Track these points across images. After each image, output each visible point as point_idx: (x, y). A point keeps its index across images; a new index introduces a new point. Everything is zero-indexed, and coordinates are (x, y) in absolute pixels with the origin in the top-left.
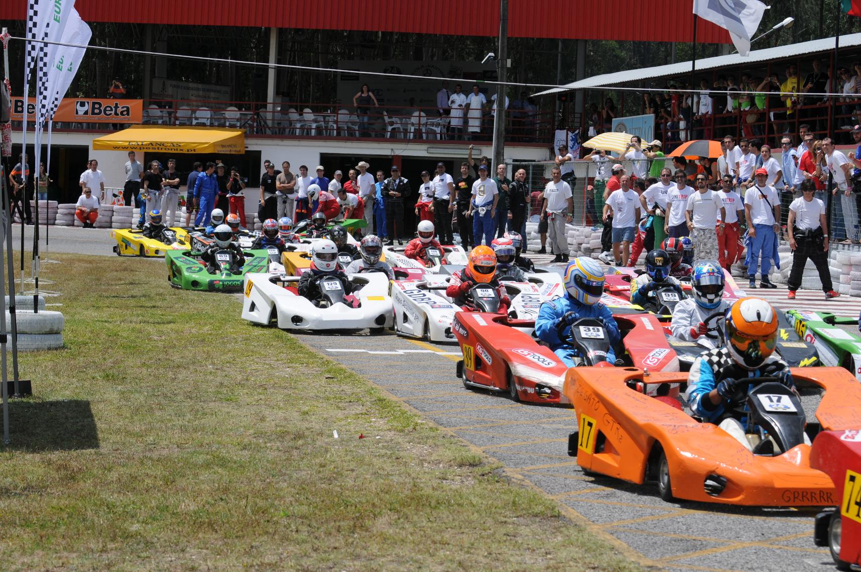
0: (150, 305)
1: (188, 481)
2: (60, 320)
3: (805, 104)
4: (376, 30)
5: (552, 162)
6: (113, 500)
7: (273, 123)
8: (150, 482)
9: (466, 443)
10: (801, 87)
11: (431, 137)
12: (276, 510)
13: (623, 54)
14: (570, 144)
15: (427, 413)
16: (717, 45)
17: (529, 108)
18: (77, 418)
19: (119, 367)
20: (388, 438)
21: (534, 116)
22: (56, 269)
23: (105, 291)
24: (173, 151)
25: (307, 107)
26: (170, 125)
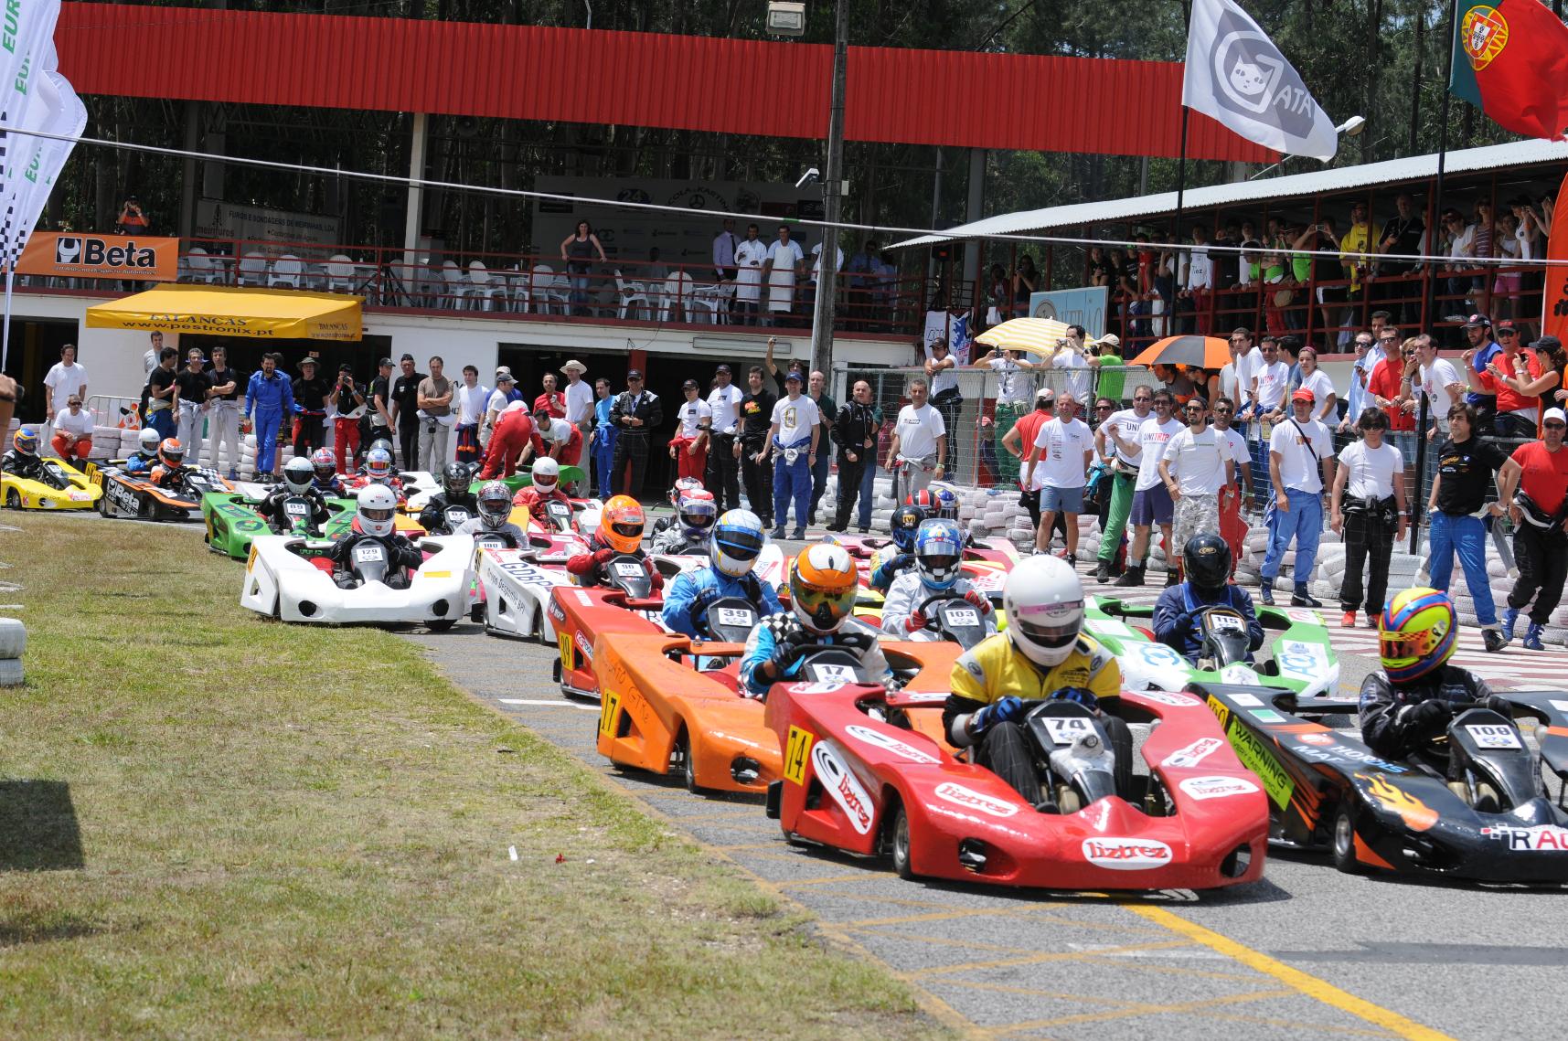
0: (182, 611)
1: (243, 932)
2: (18, 634)
3: (1381, 274)
4: (606, 122)
5: (919, 369)
6: (108, 964)
7: (415, 287)
8: (173, 931)
9: (749, 874)
10: (1376, 243)
11: (700, 318)
12: (402, 988)
13: (1054, 176)
14: (954, 336)
15: (681, 820)
16: (1224, 162)
17: (881, 271)
18: (46, 813)
19: (124, 723)
20: (608, 863)
21: (889, 284)
22: (15, 543)
23: (103, 584)
24: (231, 334)
25: (477, 258)
26: (227, 285)
